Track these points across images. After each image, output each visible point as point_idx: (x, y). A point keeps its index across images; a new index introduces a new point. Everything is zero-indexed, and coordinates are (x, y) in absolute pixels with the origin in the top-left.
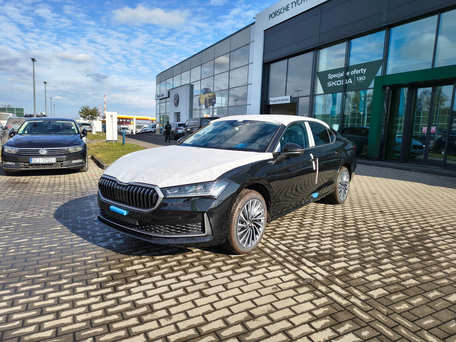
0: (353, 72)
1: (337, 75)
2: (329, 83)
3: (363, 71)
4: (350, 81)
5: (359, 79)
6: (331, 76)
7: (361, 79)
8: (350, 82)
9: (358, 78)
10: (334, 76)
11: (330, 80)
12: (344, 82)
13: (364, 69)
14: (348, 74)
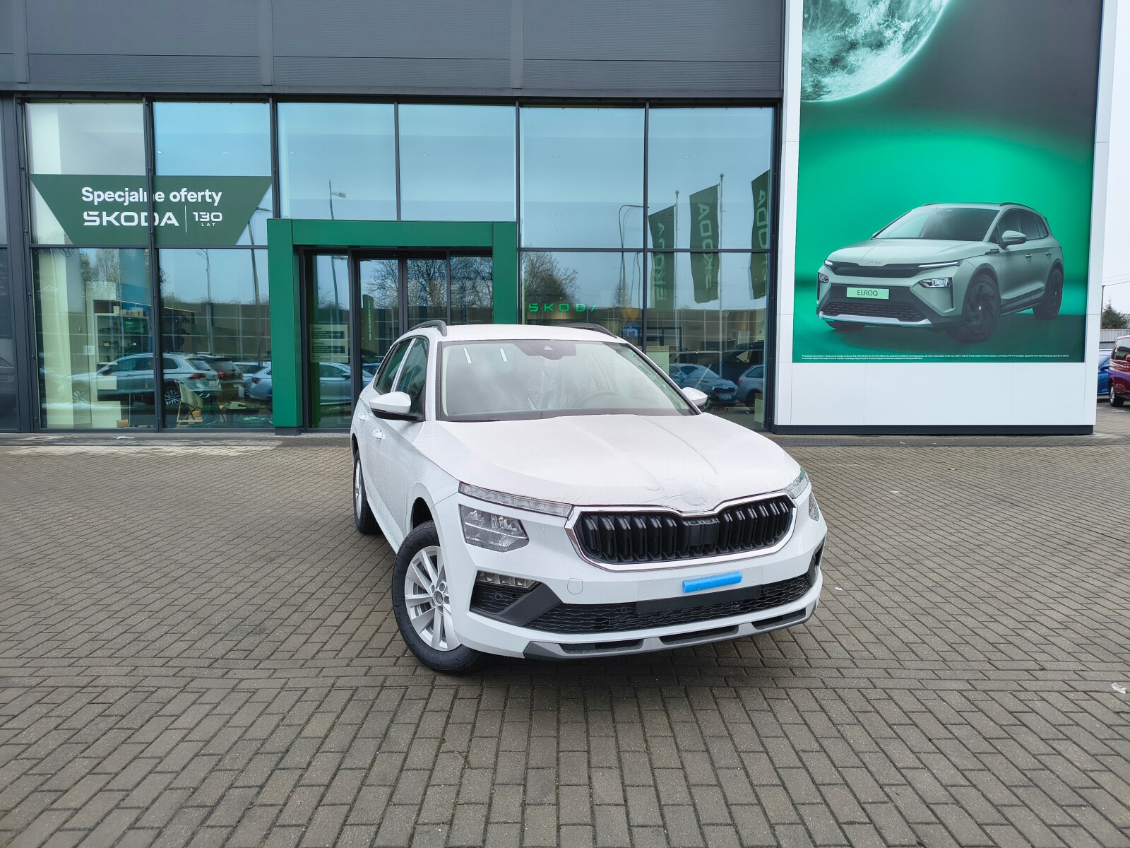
0: (175, 197)
1: (120, 196)
2: (88, 215)
3: (211, 197)
4: (169, 219)
5: (200, 217)
6: (92, 193)
7: (206, 217)
8: (169, 222)
9: (196, 214)
10: (109, 196)
11: (90, 206)
12: (151, 219)
13: (214, 194)
14: (159, 197)
